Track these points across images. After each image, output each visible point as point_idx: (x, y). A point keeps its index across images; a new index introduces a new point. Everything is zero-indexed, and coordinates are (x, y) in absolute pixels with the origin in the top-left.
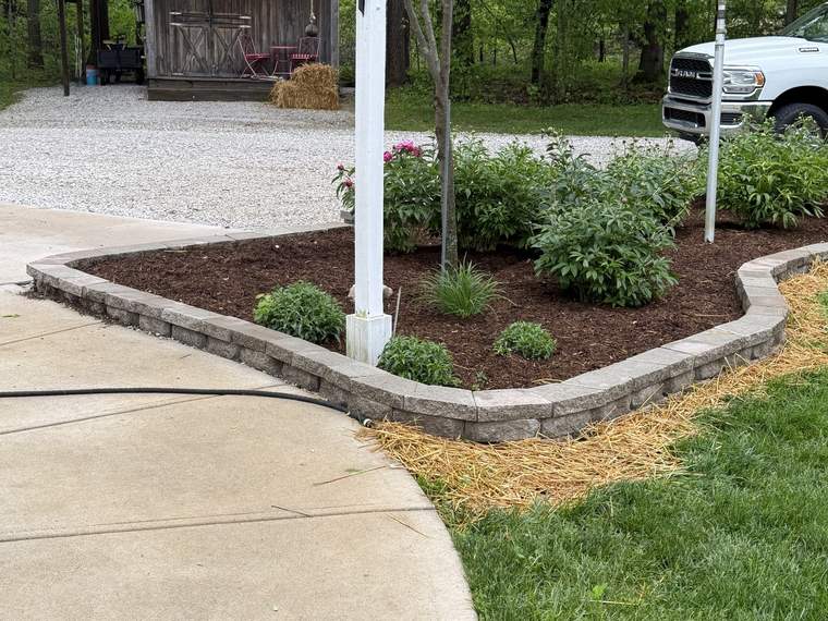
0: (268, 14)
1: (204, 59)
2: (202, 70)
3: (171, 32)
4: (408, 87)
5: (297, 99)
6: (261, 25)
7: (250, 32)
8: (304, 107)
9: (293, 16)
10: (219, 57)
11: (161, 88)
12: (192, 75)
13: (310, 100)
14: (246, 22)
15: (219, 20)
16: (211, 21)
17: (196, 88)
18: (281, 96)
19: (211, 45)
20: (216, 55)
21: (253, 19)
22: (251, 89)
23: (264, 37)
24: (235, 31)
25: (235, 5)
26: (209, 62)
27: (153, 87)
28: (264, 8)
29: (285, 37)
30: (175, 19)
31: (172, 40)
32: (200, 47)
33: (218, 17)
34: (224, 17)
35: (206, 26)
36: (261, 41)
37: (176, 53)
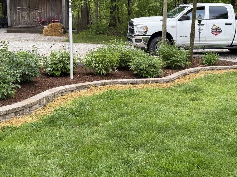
0: (46, 8)
1: (27, 21)
2: (27, 24)
3: (18, 13)
4: (87, 30)
5: (49, 33)
6: (44, 12)
7: (41, 13)
8: (51, 35)
9: (54, 9)
10: (32, 20)
11: (12, 29)
12: (24, 26)
13: (53, 33)
14: (40, 11)
15: (32, 10)
16: (29, 10)
17: (22, 29)
18: (44, 32)
19: (29, 17)
20: (31, 20)
21: (42, 10)
22: (38, 30)
23: (45, 15)
24: (36, 13)
25: (36, 5)
26: (29, 22)
27: (9, 29)
28: (45, 6)
29: (52, 15)
30: (19, 9)
31: (18, 15)
32: (26, 18)
33: (31, 9)
34: (33, 9)
35: (28, 11)
36: (44, 16)
37: (19, 19)
